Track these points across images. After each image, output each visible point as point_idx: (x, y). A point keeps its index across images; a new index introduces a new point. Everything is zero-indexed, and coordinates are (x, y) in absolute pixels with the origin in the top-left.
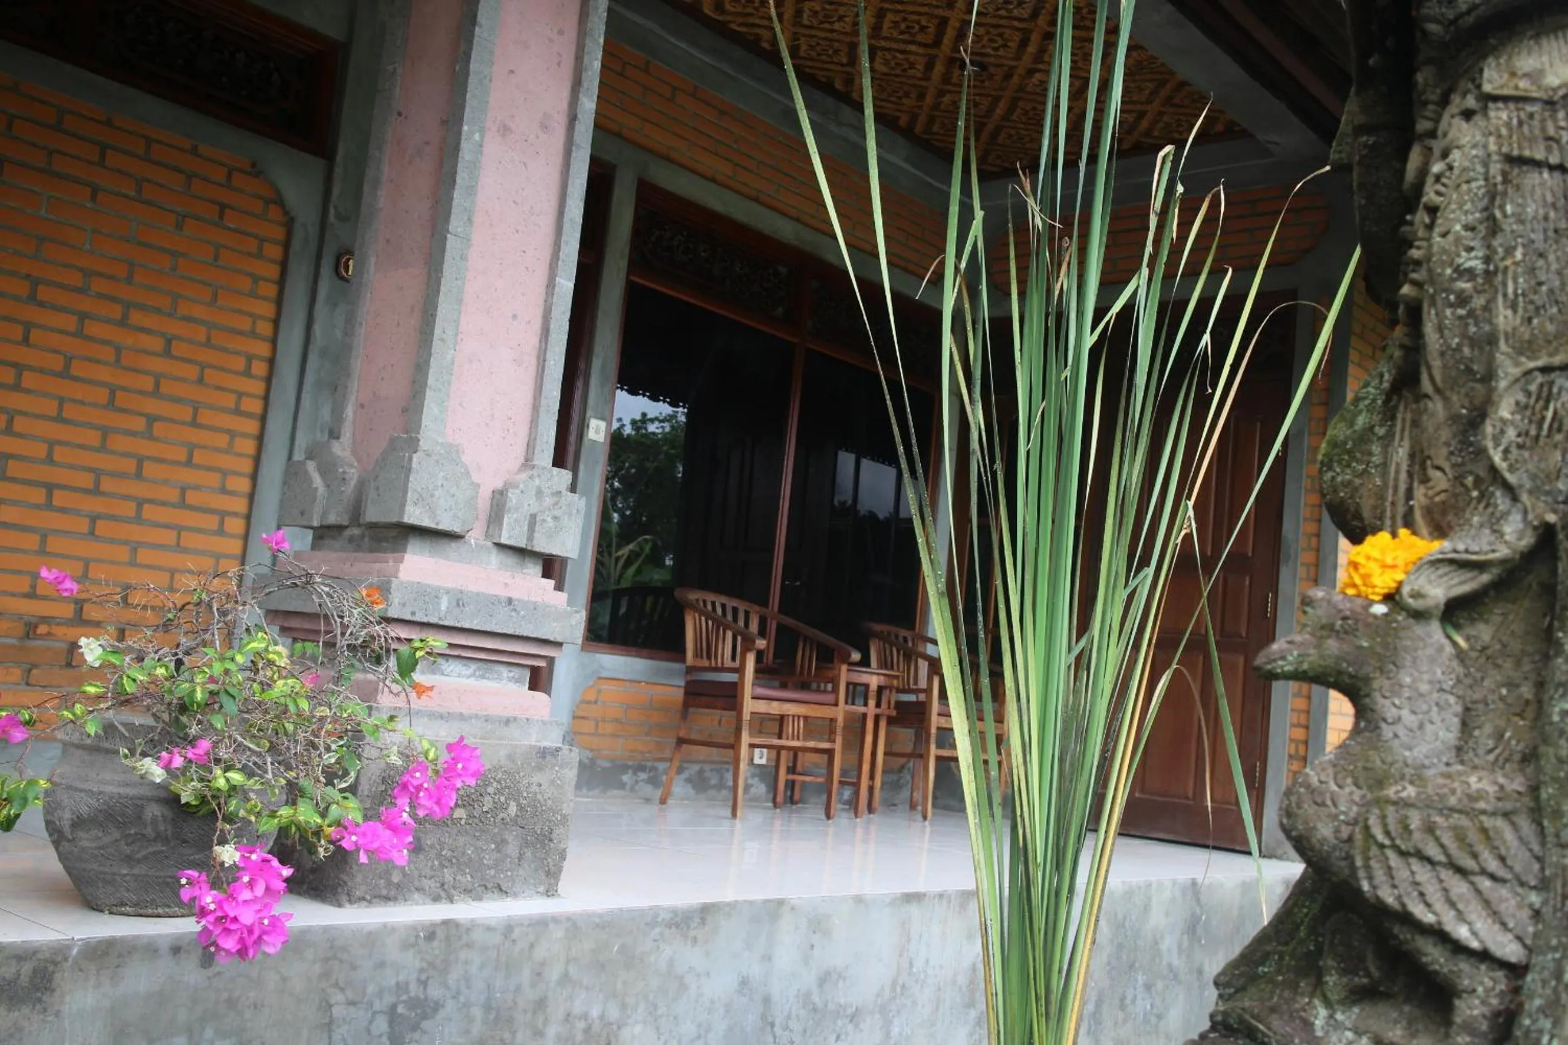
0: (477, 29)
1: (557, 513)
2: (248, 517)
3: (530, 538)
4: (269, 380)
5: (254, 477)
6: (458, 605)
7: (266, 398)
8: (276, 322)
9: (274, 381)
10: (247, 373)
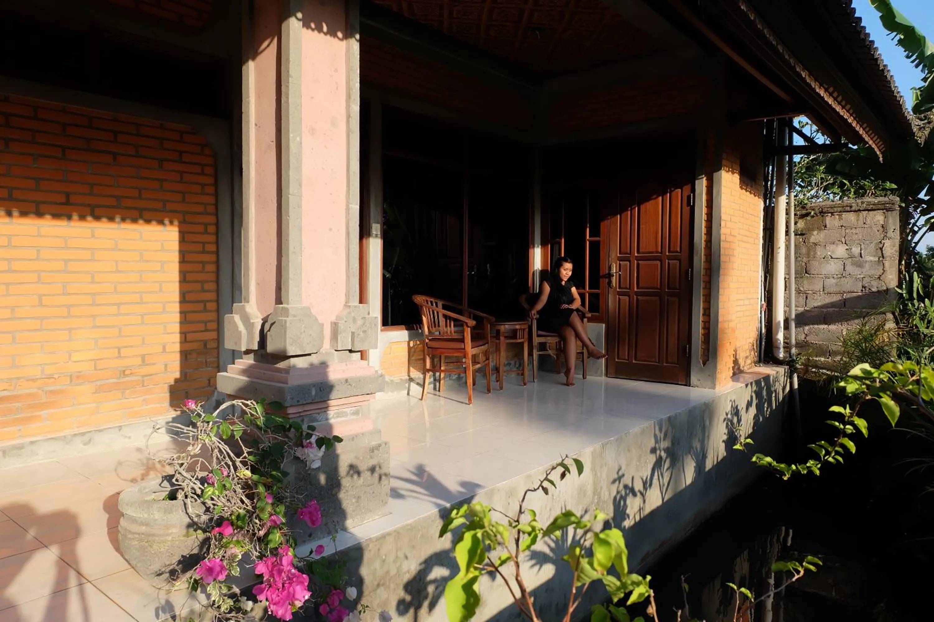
0: (290, 79)
1: (365, 329)
2: (217, 301)
3: (353, 345)
4: (217, 233)
5: (217, 282)
6: (321, 390)
7: (217, 243)
8: (216, 205)
9: (220, 234)
10: (206, 232)
